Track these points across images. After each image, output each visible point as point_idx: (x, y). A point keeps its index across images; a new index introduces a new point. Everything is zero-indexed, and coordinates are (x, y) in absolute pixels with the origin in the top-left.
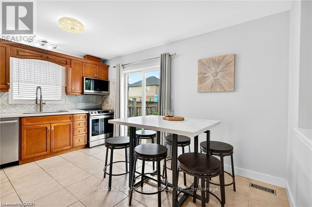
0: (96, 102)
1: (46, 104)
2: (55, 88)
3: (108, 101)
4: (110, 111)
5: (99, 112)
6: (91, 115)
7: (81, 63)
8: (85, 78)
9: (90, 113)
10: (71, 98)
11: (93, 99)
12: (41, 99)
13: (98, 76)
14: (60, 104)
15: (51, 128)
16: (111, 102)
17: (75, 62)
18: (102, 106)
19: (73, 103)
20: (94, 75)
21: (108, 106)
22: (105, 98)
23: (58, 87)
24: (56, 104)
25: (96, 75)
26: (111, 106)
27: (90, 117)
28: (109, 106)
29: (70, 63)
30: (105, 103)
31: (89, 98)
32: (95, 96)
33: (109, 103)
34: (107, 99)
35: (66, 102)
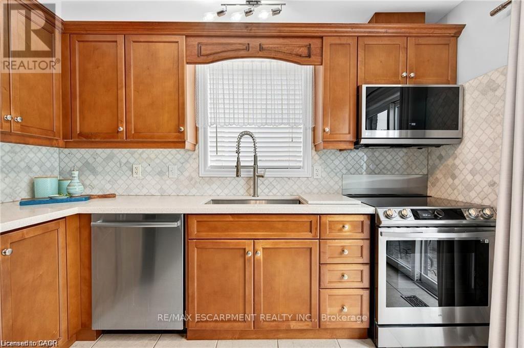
0: (405, 170)
1: (265, 176)
2: (287, 136)
3: (454, 166)
4: (473, 212)
5: (416, 215)
6: (384, 221)
7: (352, 42)
8: (364, 87)
9: (382, 218)
10: (329, 161)
11: (393, 162)
12: (255, 164)
13: (412, 75)
14: (299, 178)
15: (255, 252)
16: (473, 172)
17: (333, 42)
18: (429, 184)
19: (332, 174)
20: (396, 74)
21: (454, 187)
22: (441, 158)
23: (294, 131)
24: (289, 178)
25: (404, 74)
26: (469, 188)
27: (380, 230)
28: (460, 187)
29: (319, 51)
30: (439, 174)
31: (381, 158)
32: (402, 152)
33: (461, 177)
34: (450, 162)
35: (315, 172)
